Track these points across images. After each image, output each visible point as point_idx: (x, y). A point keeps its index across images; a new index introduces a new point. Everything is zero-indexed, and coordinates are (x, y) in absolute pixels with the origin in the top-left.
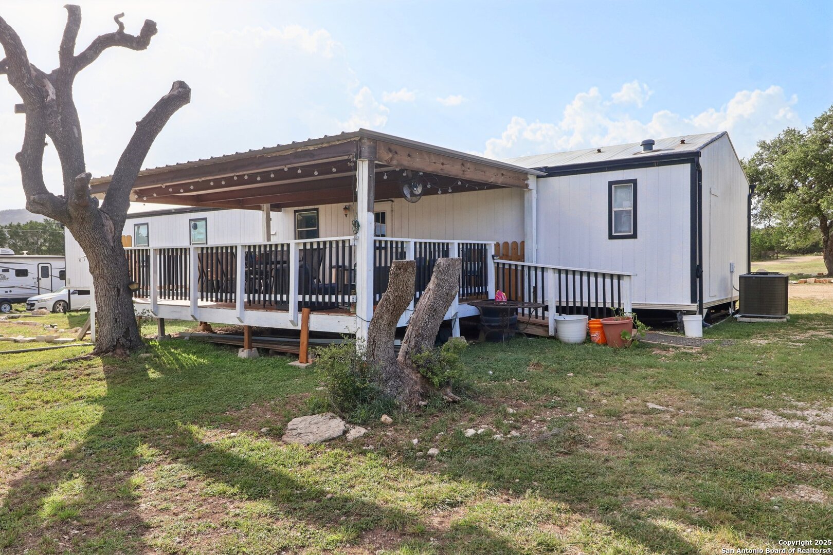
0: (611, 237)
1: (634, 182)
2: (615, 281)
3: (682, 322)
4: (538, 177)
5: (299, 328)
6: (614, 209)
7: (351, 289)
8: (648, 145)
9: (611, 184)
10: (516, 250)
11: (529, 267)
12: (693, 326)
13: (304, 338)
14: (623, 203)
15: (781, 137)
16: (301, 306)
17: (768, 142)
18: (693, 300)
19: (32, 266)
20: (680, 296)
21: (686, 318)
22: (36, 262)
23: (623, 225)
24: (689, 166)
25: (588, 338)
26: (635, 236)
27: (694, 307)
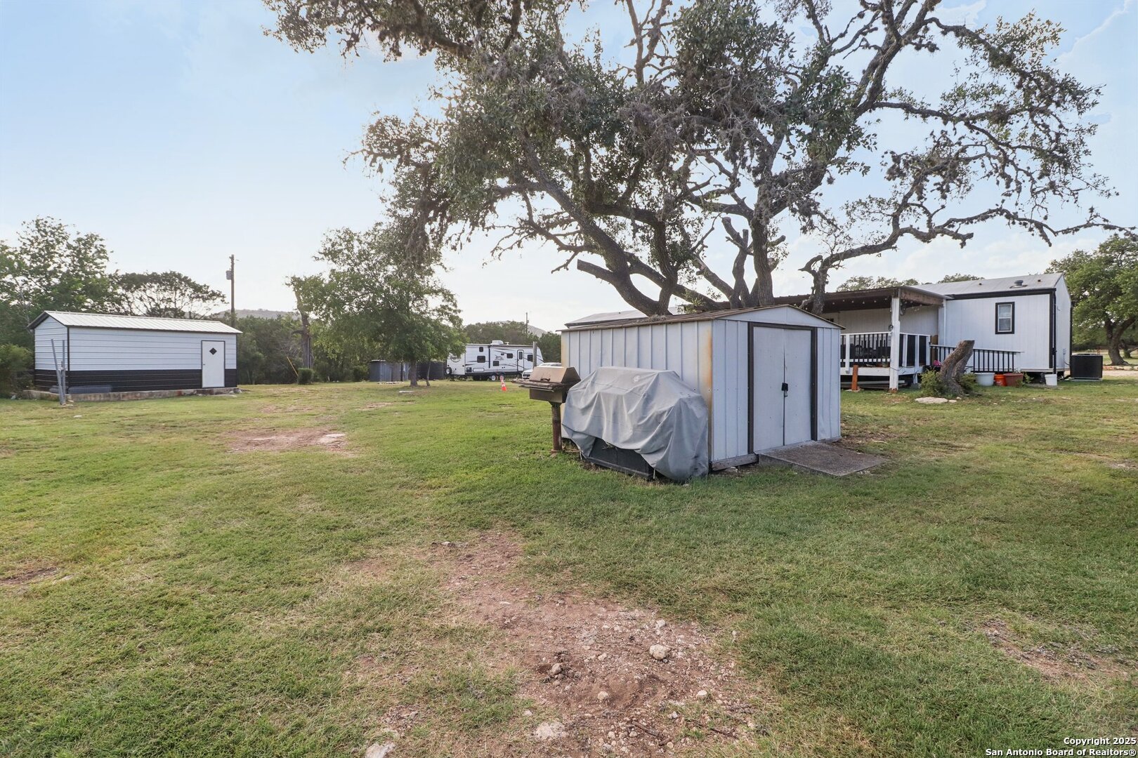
0: (997, 333)
1: (1013, 303)
2: (1011, 356)
3: (1044, 378)
4: (947, 300)
5: (851, 374)
6: (999, 318)
8: (1019, 283)
9: (997, 304)
10: (935, 339)
12: (1051, 380)
13: (855, 379)
14: (1005, 314)
15: (1070, 257)
16: (851, 365)
17: (1059, 260)
18: (1051, 367)
19: (514, 351)
20: (1042, 365)
21: (1046, 376)
22: (516, 350)
23: (1005, 327)
24: (1049, 295)
25: (995, 384)
26: (1013, 332)
27: (1052, 370)
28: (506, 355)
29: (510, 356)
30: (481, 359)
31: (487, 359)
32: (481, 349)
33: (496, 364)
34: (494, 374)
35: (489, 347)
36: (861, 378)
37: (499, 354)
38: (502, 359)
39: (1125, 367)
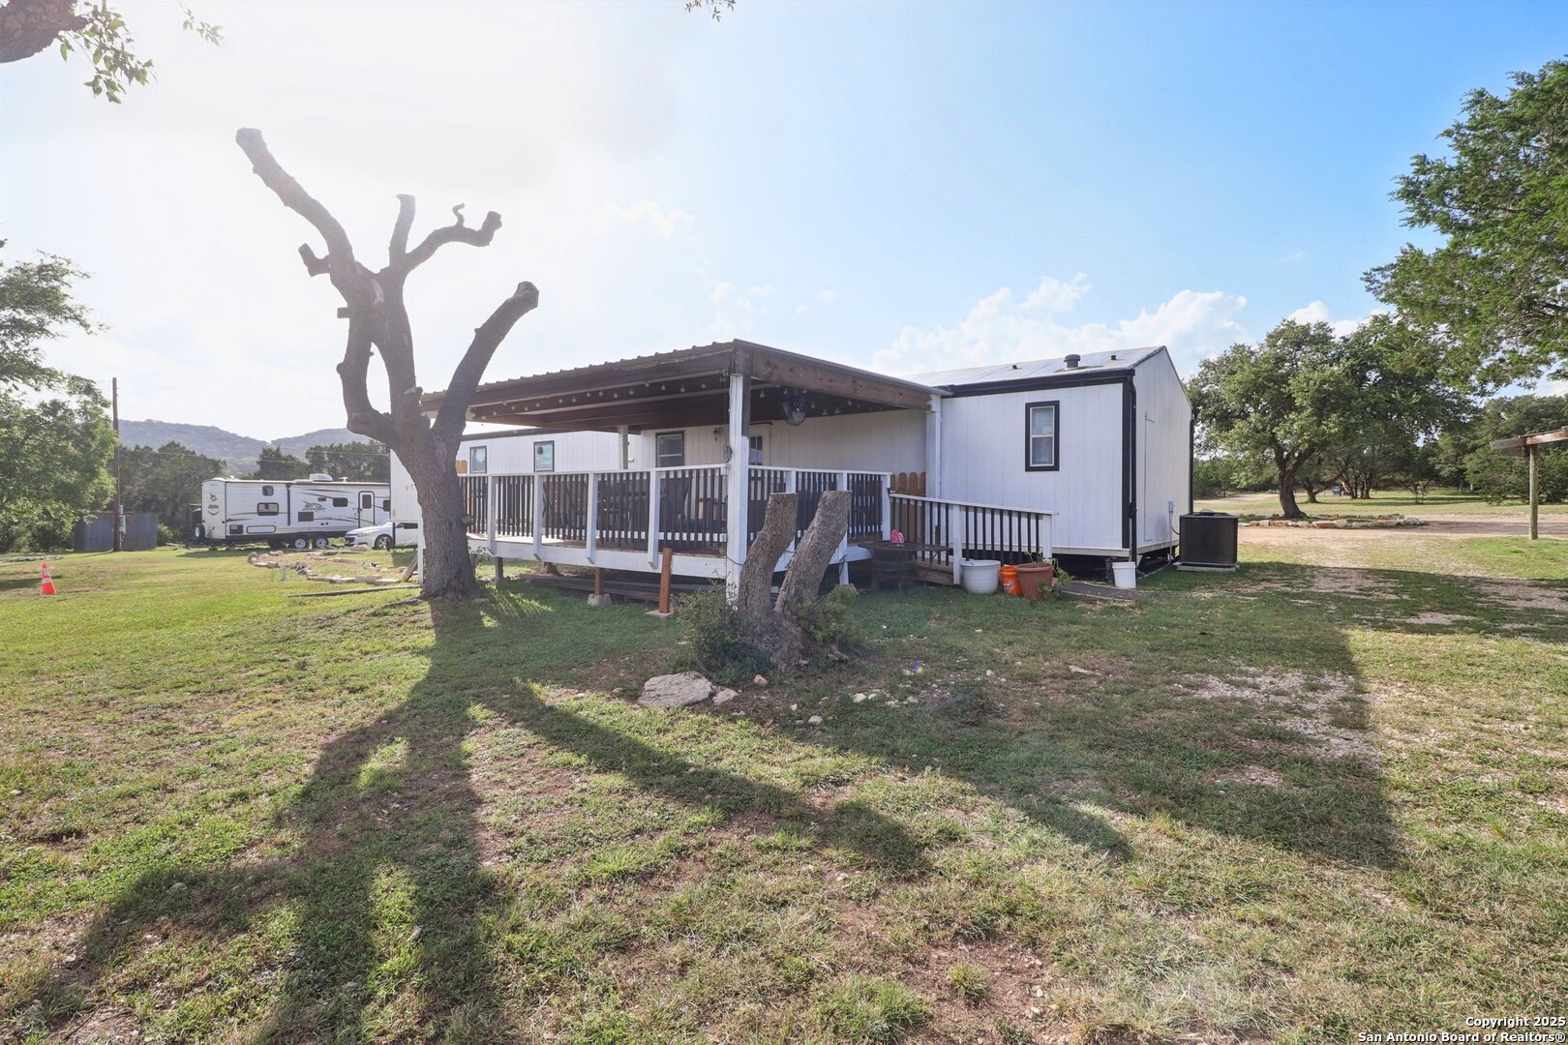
0: (1028, 469)
1: (1056, 404)
2: (1033, 521)
3: (1112, 570)
4: (943, 397)
5: (659, 571)
6: (1032, 436)
7: (721, 526)
8: (1073, 360)
9: (1028, 406)
10: (916, 483)
11: (931, 503)
12: (1125, 575)
13: (665, 583)
14: (1043, 429)
15: (1228, 354)
16: (662, 545)
17: (1213, 360)
18: (1125, 545)
19: (353, 495)
20: (1110, 542)
21: (1116, 566)
22: (357, 490)
23: (1043, 455)
24: (1120, 386)
25: (1000, 588)
26: (1056, 468)
27: (1126, 553)
28: (330, 502)
29: (340, 502)
30: (266, 510)
31: (283, 508)
32: (267, 491)
33: (306, 516)
34: (305, 536)
35: (288, 485)
36: (677, 579)
37: (315, 500)
38: (320, 508)
39: (1300, 523)
